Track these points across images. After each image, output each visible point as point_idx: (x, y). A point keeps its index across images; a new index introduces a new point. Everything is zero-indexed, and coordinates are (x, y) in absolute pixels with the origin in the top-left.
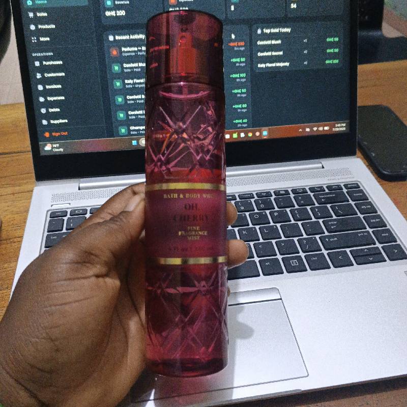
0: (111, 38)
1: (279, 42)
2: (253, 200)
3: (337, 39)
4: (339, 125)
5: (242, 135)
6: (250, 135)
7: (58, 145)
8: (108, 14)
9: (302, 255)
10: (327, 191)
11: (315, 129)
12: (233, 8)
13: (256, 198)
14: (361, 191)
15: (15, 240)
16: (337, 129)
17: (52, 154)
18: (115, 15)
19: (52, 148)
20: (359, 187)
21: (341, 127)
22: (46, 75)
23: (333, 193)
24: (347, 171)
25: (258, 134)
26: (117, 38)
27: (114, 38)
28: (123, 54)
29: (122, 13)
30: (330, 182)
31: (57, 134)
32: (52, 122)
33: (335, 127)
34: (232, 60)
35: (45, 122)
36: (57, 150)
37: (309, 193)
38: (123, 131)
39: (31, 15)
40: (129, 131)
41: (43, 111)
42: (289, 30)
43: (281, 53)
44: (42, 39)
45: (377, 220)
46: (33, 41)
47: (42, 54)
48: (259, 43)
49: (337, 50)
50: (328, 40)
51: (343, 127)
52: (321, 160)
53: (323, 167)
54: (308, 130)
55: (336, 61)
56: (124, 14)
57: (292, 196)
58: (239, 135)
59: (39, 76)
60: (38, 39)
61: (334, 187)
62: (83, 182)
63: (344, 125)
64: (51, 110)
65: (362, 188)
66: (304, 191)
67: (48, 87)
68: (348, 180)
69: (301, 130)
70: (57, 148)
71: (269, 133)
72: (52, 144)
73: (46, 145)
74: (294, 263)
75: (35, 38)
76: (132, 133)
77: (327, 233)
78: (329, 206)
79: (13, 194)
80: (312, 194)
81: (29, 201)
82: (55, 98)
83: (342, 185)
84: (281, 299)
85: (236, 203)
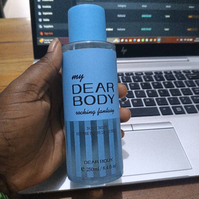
2: (153, 76)
4: (198, 39)
9: (183, 105)
10: (192, 73)
11: (185, 40)
13: (154, 74)
19: (44, 41)
23: (195, 74)
30: (193, 68)
31: (47, 34)
32: (45, 27)
33: (195, 40)
35: (41, 27)
37: (183, 73)
41: (40, 20)
52: (186, 57)
53: (188, 61)
54: (181, 40)
57: (174, 74)
58: (145, 40)
61: (195, 71)
64: (45, 20)
66: (180, 72)
67: (43, 7)
69: (178, 40)
71: (161, 40)
72: (44, 39)
74: (179, 109)
77: (194, 95)
78: (194, 80)
80: (184, 74)
82: (47, 13)
84: (173, 128)
85: (144, 77)
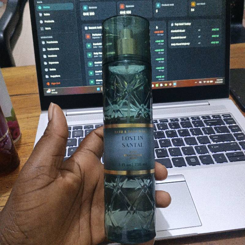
0: (86, 28)
1: (184, 31)
2: (167, 123)
3: (218, 29)
4: (219, 80)
5: (161, 85)
6: (166, 85)
7: (54, 90)
8: (85, 14)
9: (198, 155)
10: (212, 118)
11: (205, 82)
12: (157, 11)
13: (170, 121)
14: (232, 119)
15: (29, 144)
16: (218, 82)
17: (51, 95)
18: (88, 15)
19: (51, 91)
20: (231, 117)
21: (220, 81)
22: (48, 49)
23: (215, 120)
24: (223, 107)
25: (170, 84)
26: (90, 28)
27: (88, 28)
28: (93, 38)
29: (92, 14)
30: (214, 113)
31: (54, 84)
32: (51, 76)
33: (216, 81)
34: (156, 41)
35: (47, 77)
36: (54, 93)
37: (201, 119)
38: (92, 82)
39: (41, 15)
40: (96, 82)
41: (46, 70)
42: (189, 24)
43: (185, 37)
44: (47, 29)
45: (242, 136)
46: (41, 30)
47: (46, 38)
48: (172, 31)
49: (218, 36)
50: (213, 30)
51: (221, 81)
52: (208, 100)
53: (209, 105)
54: (200, 82)
55: (217, 42)
56: (94, 15)
57: (191, 121)
58: (159, 85)
59: (44, 50)
60: (44, 29)
61: (216, 116)
62: (68, 112)
63: (222, 80)
64: (51, 70)
65: (232, 117)
66: (198, 118)
67: (49, 56)
68: (224, 112)
69: (196, 82)
70: (54, 92)
71: (177, 84)
72: (51, 89)
73: (47, 90)
74: (193, 160)
75: (43, 28)
76: (97, 83)
77: (212, 143)
78: (213, 127)
79: (28, 118)
80: (203, 120)
81: (37, 122)
82: (53, 63)
83: (221, 115)
84: (185, 181)
85: (158, 125)
